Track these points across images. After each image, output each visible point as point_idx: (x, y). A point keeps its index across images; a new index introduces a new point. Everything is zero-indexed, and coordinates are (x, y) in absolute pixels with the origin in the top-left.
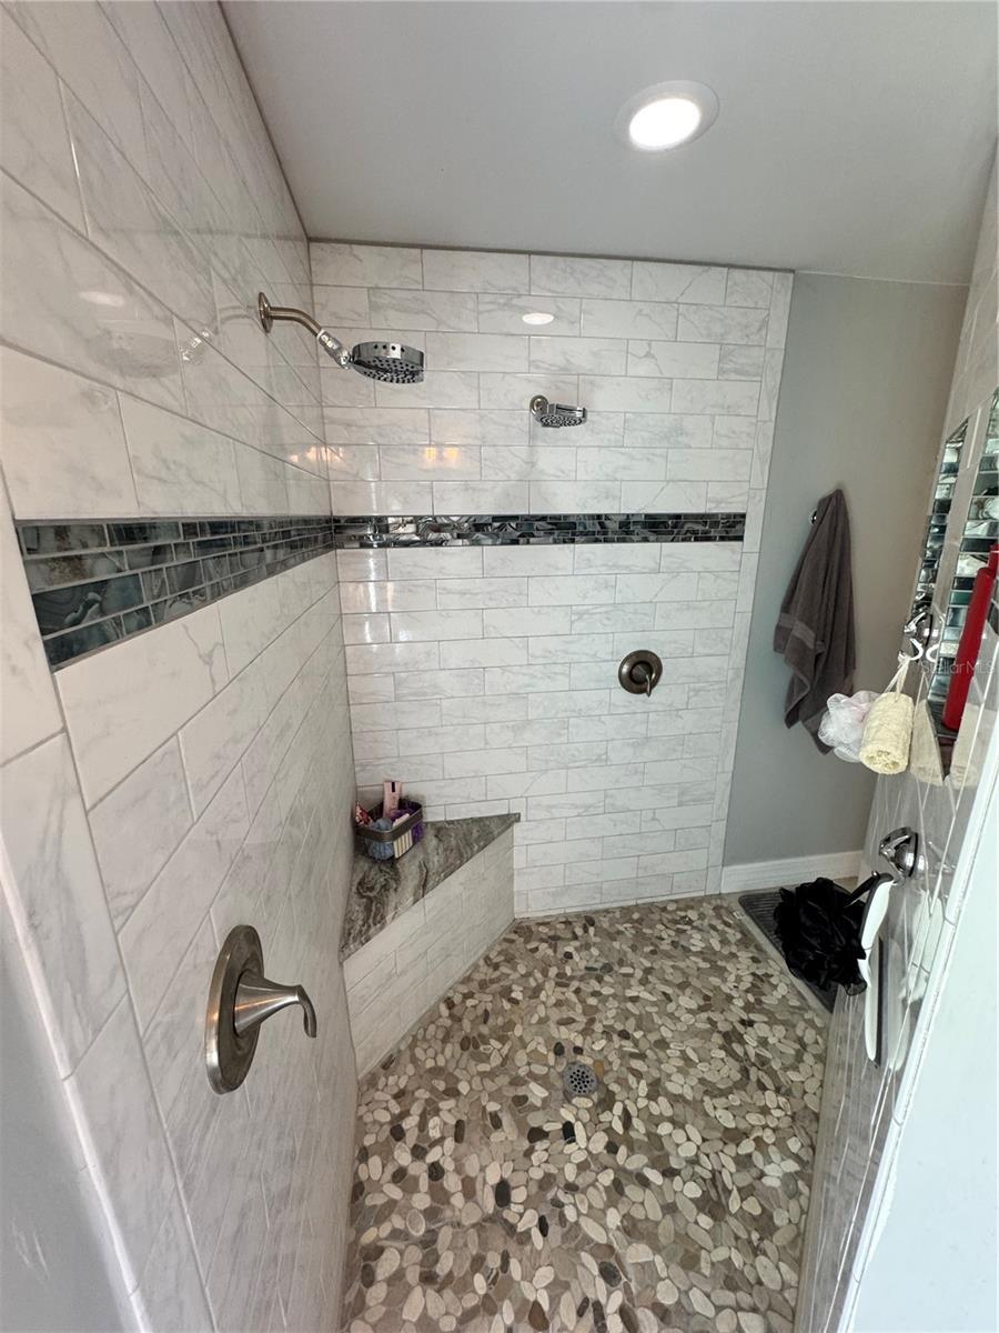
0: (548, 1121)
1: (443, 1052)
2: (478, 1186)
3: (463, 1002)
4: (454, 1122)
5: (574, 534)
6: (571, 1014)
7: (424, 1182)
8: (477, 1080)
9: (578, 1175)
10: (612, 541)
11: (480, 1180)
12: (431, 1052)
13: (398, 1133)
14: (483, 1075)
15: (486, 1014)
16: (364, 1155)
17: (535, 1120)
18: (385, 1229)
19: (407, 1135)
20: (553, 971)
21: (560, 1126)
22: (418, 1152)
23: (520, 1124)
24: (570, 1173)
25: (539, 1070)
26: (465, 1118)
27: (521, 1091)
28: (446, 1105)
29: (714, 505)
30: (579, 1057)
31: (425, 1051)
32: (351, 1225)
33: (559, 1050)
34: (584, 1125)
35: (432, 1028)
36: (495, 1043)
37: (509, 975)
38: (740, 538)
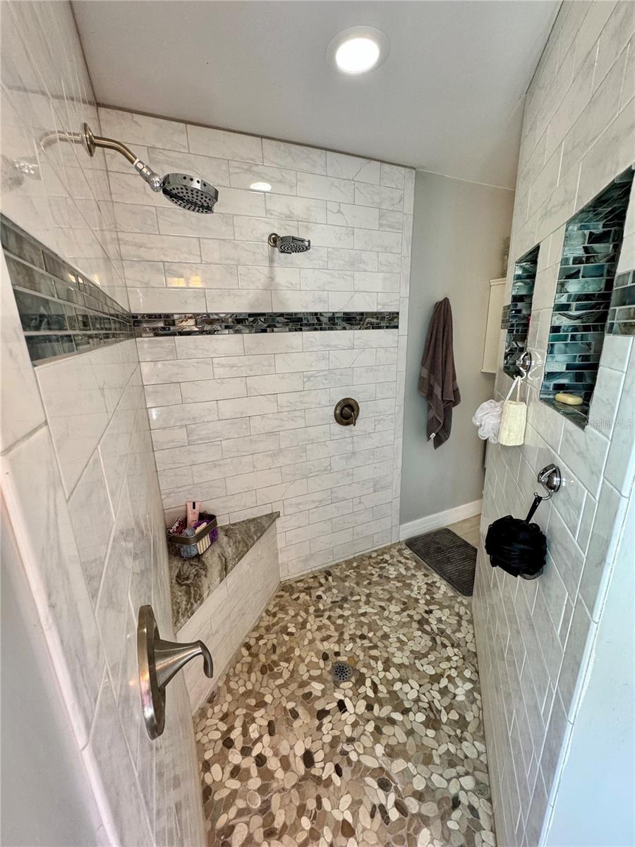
0: (328, 704)
1: (249, 680)
2: (291, 759)
3: (257, 643)
4: (266, 723)
5: (301, 325)
6: (329, 633)
7: (254, 770)
8: (277, 690)
9: (353, 731)
10: (325, 330)
11: (292, 755)
12: (241, 682)
13: (228, 743)
14: (279, 687)
15: (274, 647)
16: (207, 766)
17: (319, 706)
18: (233, 812)
19: (236, 743)
20: (312, 609)
21: (336, 704)
22: (245, 752)
23: (310, 710)
24: (348, 731)
25: (315, 673)
26: (273, 718)
27: (306, 690)
28: (257, 714)
29: (381, 307)
30: (339, 658)
31: (237, 682)
32: (207, 818)
33: (325, 657)
34: (351, 699)
35: (239, 666)
36: (284, 664)
37: (283, 618)
38: (397, 327)
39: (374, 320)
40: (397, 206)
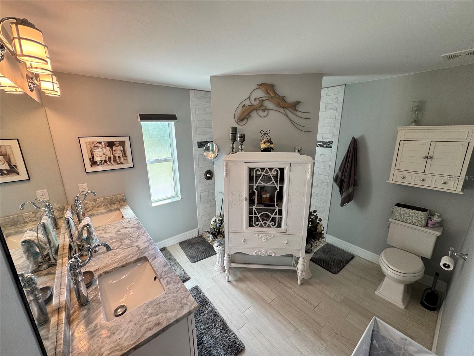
39: (321, 144)
40: (334, 101)
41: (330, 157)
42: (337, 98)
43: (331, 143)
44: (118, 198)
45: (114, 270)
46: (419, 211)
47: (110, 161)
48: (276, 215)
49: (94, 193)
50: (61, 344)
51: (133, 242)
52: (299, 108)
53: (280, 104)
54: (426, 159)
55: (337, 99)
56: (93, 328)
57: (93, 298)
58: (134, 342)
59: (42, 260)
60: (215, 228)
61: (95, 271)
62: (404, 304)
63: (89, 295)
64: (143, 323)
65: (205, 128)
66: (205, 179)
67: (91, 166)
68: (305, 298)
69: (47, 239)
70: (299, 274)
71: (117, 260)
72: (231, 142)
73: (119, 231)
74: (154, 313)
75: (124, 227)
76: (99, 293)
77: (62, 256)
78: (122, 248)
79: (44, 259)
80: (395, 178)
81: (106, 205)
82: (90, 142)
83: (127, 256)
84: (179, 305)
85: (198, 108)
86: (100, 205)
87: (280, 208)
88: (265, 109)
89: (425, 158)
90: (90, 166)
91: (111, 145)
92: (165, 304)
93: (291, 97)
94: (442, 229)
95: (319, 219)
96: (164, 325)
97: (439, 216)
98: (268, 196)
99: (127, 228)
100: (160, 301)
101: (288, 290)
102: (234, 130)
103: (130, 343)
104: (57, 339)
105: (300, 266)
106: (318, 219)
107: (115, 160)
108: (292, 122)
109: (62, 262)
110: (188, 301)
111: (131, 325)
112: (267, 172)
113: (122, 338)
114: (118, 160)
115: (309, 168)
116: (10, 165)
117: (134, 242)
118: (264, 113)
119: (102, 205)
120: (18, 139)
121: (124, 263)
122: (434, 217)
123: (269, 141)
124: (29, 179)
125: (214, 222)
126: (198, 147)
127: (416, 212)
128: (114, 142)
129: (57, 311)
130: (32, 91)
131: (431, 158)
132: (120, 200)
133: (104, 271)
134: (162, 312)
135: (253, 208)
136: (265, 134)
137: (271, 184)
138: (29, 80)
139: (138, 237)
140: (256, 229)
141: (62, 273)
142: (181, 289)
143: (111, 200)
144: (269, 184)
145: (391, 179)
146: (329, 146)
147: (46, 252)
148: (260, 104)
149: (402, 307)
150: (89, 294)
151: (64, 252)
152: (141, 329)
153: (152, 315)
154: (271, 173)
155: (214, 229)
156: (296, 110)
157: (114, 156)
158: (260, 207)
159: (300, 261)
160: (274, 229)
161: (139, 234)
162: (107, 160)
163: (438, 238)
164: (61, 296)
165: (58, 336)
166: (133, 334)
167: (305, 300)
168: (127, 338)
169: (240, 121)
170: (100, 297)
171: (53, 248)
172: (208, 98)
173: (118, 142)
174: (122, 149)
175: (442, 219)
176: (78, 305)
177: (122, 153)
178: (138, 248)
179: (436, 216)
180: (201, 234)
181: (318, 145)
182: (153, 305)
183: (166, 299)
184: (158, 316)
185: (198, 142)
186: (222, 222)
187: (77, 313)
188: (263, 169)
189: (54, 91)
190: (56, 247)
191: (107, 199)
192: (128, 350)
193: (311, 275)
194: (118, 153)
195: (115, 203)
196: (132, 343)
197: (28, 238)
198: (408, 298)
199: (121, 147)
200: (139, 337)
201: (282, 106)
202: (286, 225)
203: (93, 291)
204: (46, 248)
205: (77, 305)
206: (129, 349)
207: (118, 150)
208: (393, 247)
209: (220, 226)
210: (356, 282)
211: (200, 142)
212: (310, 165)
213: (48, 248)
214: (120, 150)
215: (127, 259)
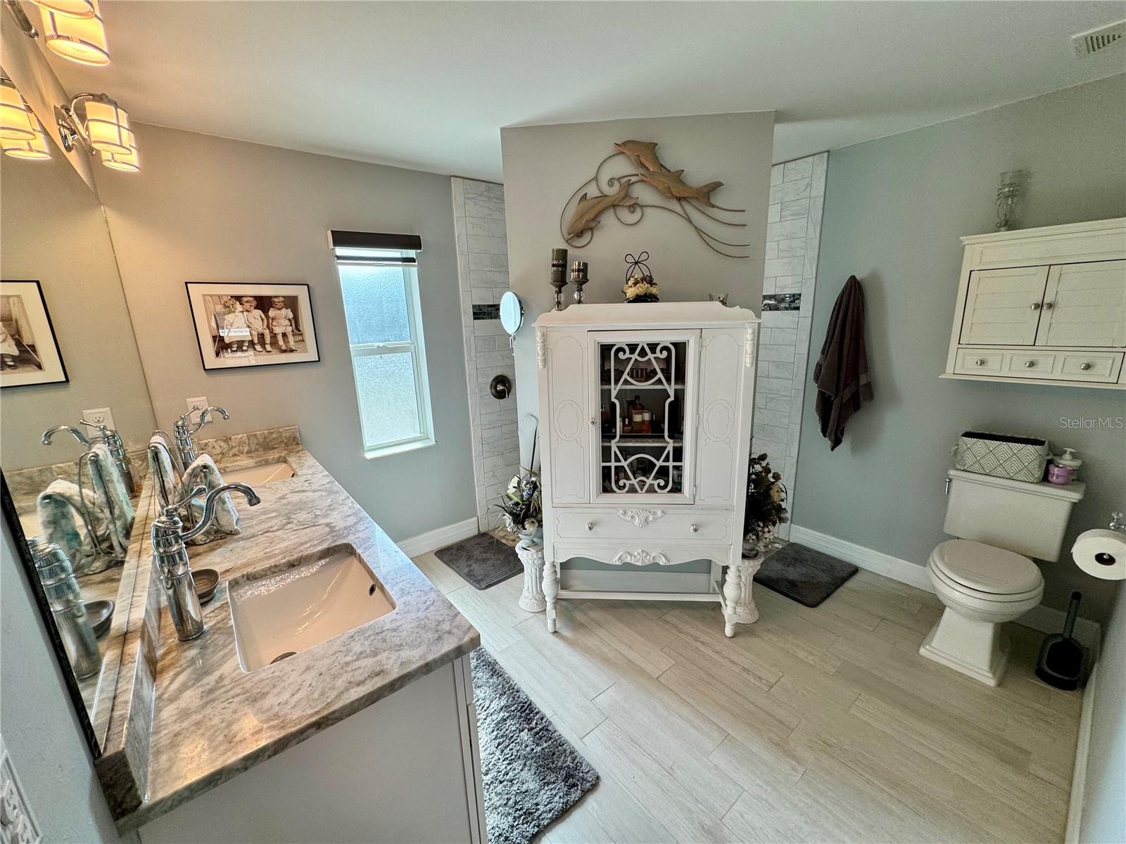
39: (772, 302)
40: (802, 194)
41: (795, 331)
42: (809, 185)
43: (796, 297)
44: (284, 434)
45: (269, 573)
46: (1024, 445)
47: (263, 344)
48: (668, 461)
49: (222, 412)
50: (126, 702)
51: (316, 516)
52: (719, 199)
53: (673, 190)
54: (1038, 311)
55: (809, 189)
56: (213, 683)
57: (214, 625)
58: (316, 709)
59: (92, 548)
60: (520, 502)
61: (222, 573)
62: (994, 674)
63: (204, 620)
64: (341, 671)
65: (491, 271)
66: (492, 397)
67: (217, 354)
68: (746, 666)
69: (103, 496)
70: (727, 611)
71: (277, 551)
72: (554, 287)
73: (283, 497)
74: (368, 652)
75: (297, 490)
76: (229, 615)
77: (141, 537)
78: (291, 528)
79: (96, 547)
80: (961, 365)
81: (254, 452)
82: (215, 295)
83: (302, 544)
84: (431, 636)
85: (471, 223)
86: (239, 451)
87: (677, 445)
88: (634, 204)
89: (1035, 308)
90: (214, 354)
91: (263, 304)
92: (395, 634)
93: (698, 173)
94: (1083, 486)
95: (774, 474)
96: (395, 674)
97: (1074, 456)
98: (647, 416)
99: (303, 491)
100: (385, 629)
101: (702, 648)
102: (562, 256)
103: (304, 713)
104: (118, 692)
105: (730, 590)
106: (770, 475)
107: (274, 343)
108: (701, 233)
109: (141, 548)
110: (456, 627)
111: (310, 677)
112: (643, 353)
113: (286, 703)
114: (281, 342)
115: (747, 339)
116: (19, 344)
117: (320, 517)
118: (634, 214)
119: (245, 451)
120: (38, 283)
121: (295, 556)
122: (1061, 459)
123: (648, 278)
124: (67, 380)
125: (515, 487)
126: (475, 319)
127: (1016, 446)
128: (270, 297)
129: (122, 637)
130: (69, 149)
131: (1050, 306)
132: (288, 440)
133: (245, 573)
134: (390, 649)
135: (610, 447)
136: (636, 263)
137: (653, 384)
138: (60, 121)
139: (331, 508)
140: (619, 498)
141: (138, 567)
142: (436, 604)
143: (265, 438)
144: (646, 385)
145: (949, 369)
146: (793, 305)
147: (101, 528)
148: (622, 194)
149: (991, 682)
150: (207, 618)
151: (146, 530)
152: (334, 685)
153: (363, 656)
154: (655, 355)
155: (517, 504)
156: (713, 206)
157: (271, 331)
158: (627, 442)
159: (731, 577)
160: (663, 497)
161: (332, 501)
162: (256, 342)
163: (1074, 505)
164: (132, 610)
165: (120, 685)
166: (313, 694)
167: (745, 669)
168: (298, 702)
169: (575, 237)
170: (232, 622)
171: (119, 520)
172: (495, 200)
173: (281, 299)
174: (291, 316)
175: (1083, 462)
176: (177, 639)
177: (291, 325)
178: (330, 527)
179: (1067, 456)
180: (482, 530)
181: (765, 305)
182: (367, 635)
183: (398, 624)
184: (379, 658)
185: (474, 307)
186: (535, 487)
187: (173, 655)
188: (633, 348)
189: (121, 146)
190: (126, 519)
191: (255, 435)
192: (299, 727)
193: (757, 616)
194: (282, 326)
195: (276, 448)
196: (310, 712)
197: (58, 491)
198: (1004, 660)
199: (289, 310)
200: (329, 701)
201: (675, 194)
202: (693, 485)
203: (216, 611)
204: (102, 519)
205: (174, 640)
206: (304, 724)
207: (282, 316)
208: (958, 538)
209: (531, 495)
210: (871, 629)
211: (479, 306)
212: (750, 331)
213: (107, 519)
214: (285, 318)
215: (302, 548)
